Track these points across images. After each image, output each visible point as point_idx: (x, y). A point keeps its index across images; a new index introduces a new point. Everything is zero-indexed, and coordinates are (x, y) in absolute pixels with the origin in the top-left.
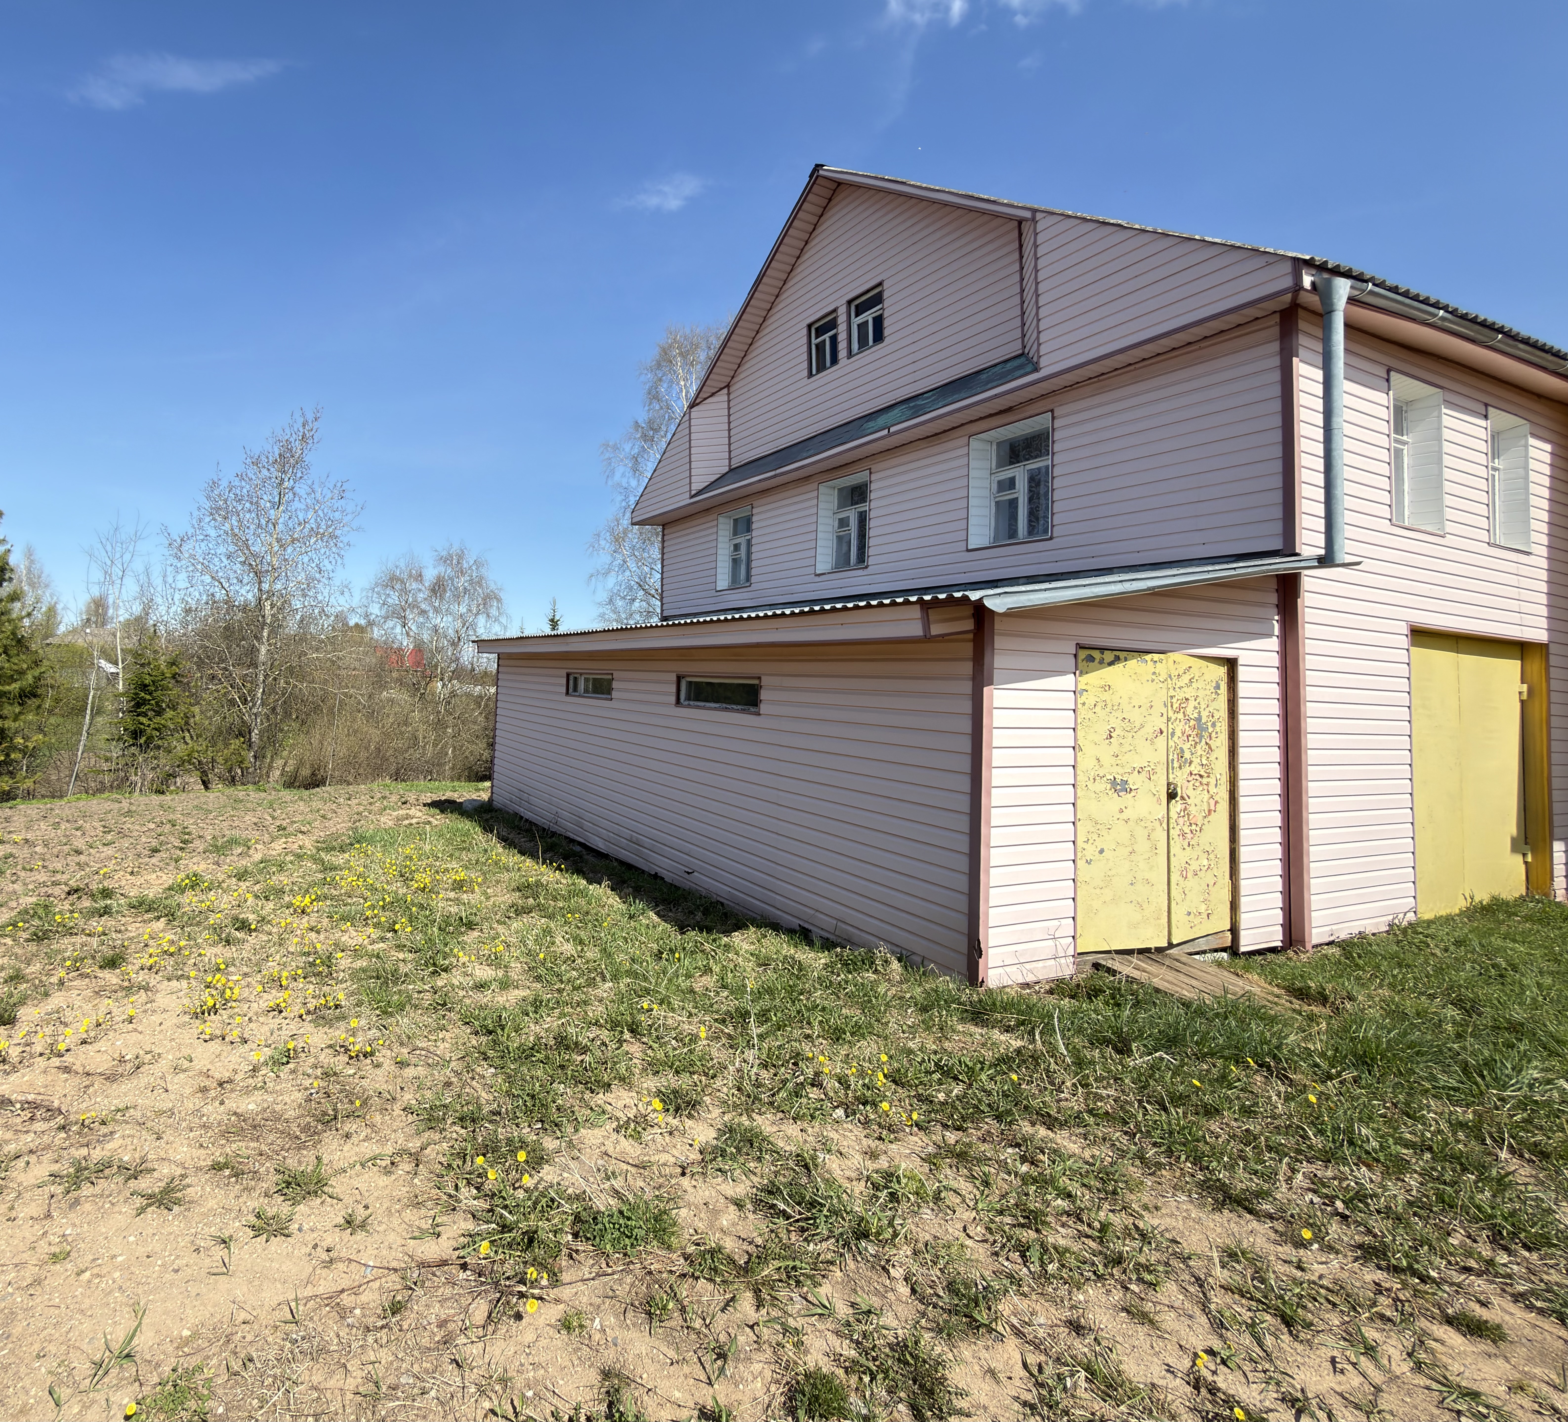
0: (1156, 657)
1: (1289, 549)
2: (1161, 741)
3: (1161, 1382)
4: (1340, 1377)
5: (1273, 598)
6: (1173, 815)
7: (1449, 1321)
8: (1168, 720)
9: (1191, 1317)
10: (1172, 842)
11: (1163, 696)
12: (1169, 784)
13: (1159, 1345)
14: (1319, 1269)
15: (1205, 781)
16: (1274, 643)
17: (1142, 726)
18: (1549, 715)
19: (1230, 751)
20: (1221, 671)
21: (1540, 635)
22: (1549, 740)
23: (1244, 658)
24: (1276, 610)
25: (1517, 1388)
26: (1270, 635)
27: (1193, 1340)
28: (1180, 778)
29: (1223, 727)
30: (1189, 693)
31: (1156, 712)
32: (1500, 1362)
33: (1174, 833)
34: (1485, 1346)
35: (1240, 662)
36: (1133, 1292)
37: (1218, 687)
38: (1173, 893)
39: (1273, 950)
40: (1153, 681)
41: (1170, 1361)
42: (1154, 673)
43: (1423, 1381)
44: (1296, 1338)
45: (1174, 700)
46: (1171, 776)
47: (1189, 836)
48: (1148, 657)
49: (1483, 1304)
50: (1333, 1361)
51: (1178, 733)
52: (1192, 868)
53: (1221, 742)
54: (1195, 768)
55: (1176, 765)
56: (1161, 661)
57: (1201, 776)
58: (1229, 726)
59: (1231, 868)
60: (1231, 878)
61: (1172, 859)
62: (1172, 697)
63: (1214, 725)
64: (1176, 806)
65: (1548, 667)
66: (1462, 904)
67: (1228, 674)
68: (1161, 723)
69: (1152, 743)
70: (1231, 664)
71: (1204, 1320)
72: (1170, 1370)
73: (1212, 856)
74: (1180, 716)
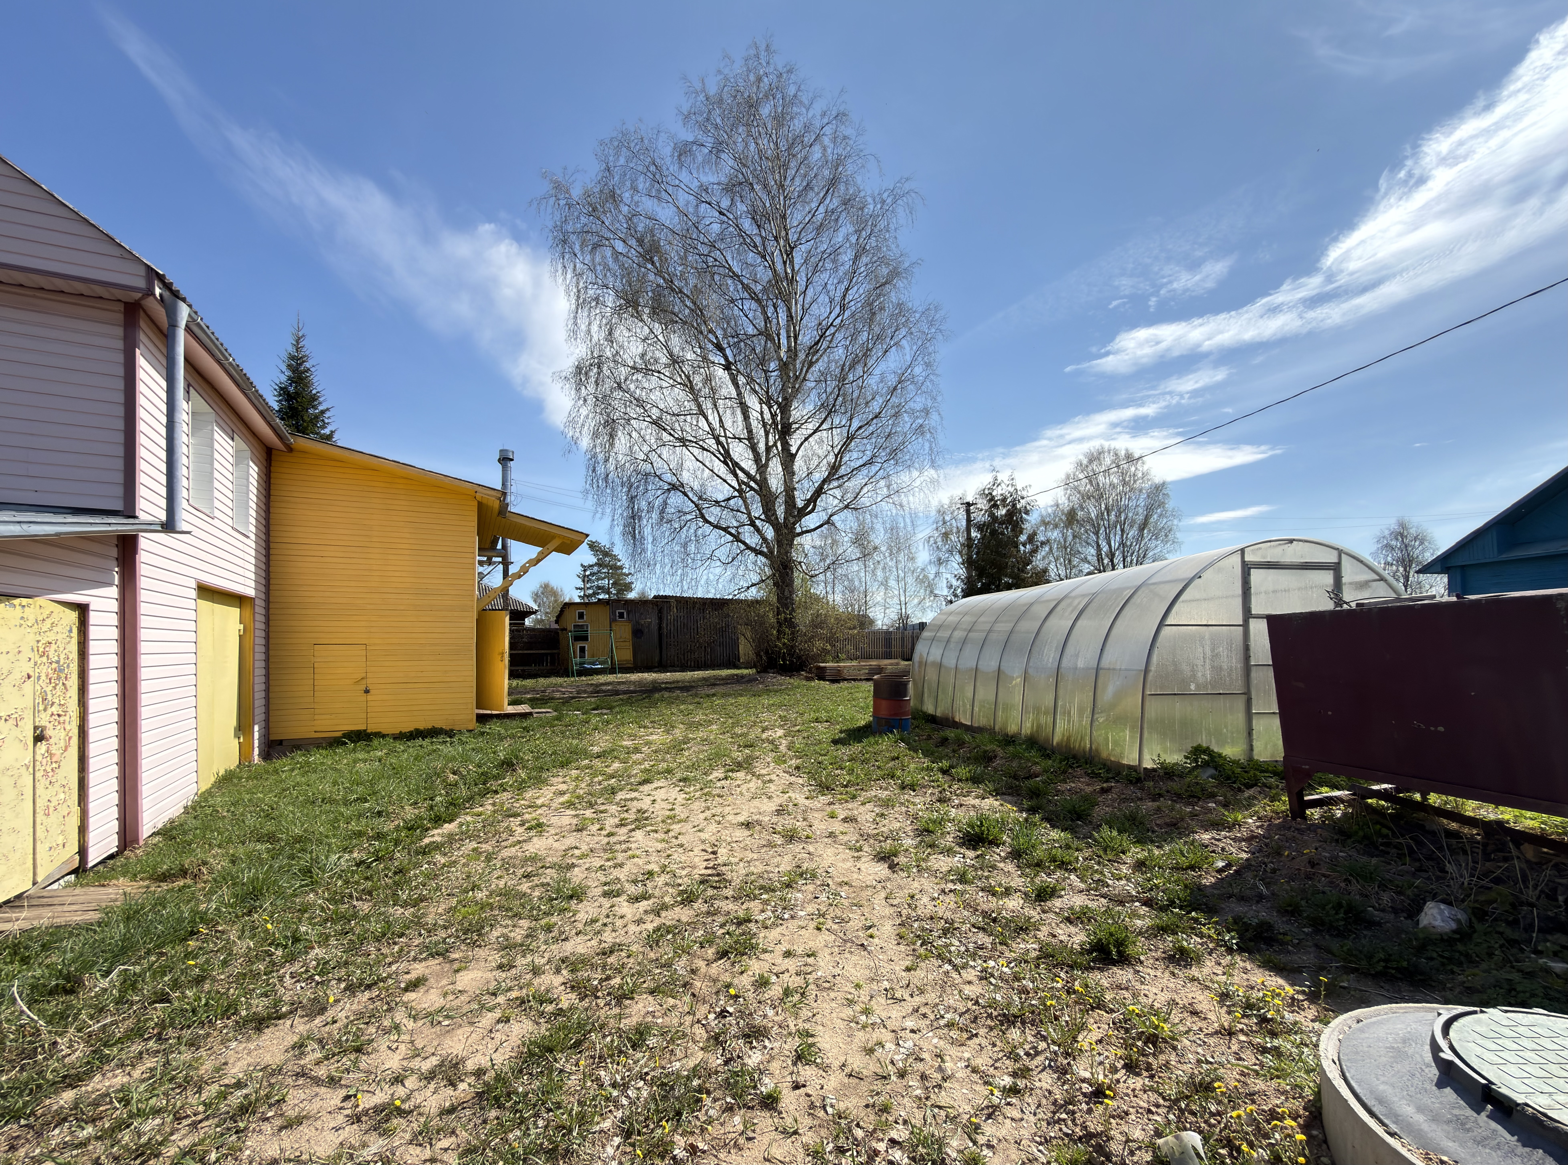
0: (24, 601)
1: (129, 512)
2: (28, 686)
3: (341, 1139)
4: (398, 1051)
5: (114, 552)
6: (39, 757)
7: (406, 990)
8: (35, 664)
9: (317, 1095)
10: (37, 784)
11: (31, 639)
12: (36, 728)
13: (319, 1124)
14: (342, 1015)
15: (62, 719)
16: (113, 591)
17: (10, 673)
18: (254, 644)
19: (79, 689)
20: (73, 616)
21: (251, 592)
22: (254, 660)
23: (95, 604)
24: (115, 563)
25: (445, 995)
26: (111, 584)
27: (332, 1102)
28: (44, 719)
29: (74, 667)
30: (51, 637)
31: (24, 657)
32: (432, 991)
33: (39, 775)
34: (422, 989)
35: (91, 608)
36: (273, 1117)
37: (71, 631)
38: (38, 834)
39: (111, 857)
40: (21, 625)
41: (331, 1125)
42: (22, 618)
43: (420, 1023)
44: (368, 1054)
45: (40, 644)
46: (37, 720)
47: (50, 774)
48: (17, 601)
49: (407, 973)
50: (389, 1048)
51: (43, 677)
52: (52, 805)
53: (73, 682)
54: (55, 709)
55: (41, 707)
56: (29, 605)
57: (59, 715)
58: (79, 666)
59: (79, 795)
60: (79, 805)
61: (38, 800)
62: (38, 641)
63: (68, 666)
64: (42, 747)
65: (254, 613)
66: (213, 780)
67: (79, 618)
68: (28, 668)
69: (20, 689)
70: (82, 610)
71: (323, 1090)
72: (337, 1129)
73: (67, 789)
74: (44, 659)
